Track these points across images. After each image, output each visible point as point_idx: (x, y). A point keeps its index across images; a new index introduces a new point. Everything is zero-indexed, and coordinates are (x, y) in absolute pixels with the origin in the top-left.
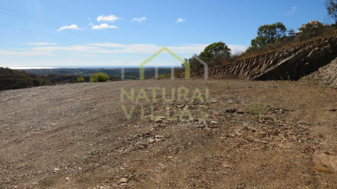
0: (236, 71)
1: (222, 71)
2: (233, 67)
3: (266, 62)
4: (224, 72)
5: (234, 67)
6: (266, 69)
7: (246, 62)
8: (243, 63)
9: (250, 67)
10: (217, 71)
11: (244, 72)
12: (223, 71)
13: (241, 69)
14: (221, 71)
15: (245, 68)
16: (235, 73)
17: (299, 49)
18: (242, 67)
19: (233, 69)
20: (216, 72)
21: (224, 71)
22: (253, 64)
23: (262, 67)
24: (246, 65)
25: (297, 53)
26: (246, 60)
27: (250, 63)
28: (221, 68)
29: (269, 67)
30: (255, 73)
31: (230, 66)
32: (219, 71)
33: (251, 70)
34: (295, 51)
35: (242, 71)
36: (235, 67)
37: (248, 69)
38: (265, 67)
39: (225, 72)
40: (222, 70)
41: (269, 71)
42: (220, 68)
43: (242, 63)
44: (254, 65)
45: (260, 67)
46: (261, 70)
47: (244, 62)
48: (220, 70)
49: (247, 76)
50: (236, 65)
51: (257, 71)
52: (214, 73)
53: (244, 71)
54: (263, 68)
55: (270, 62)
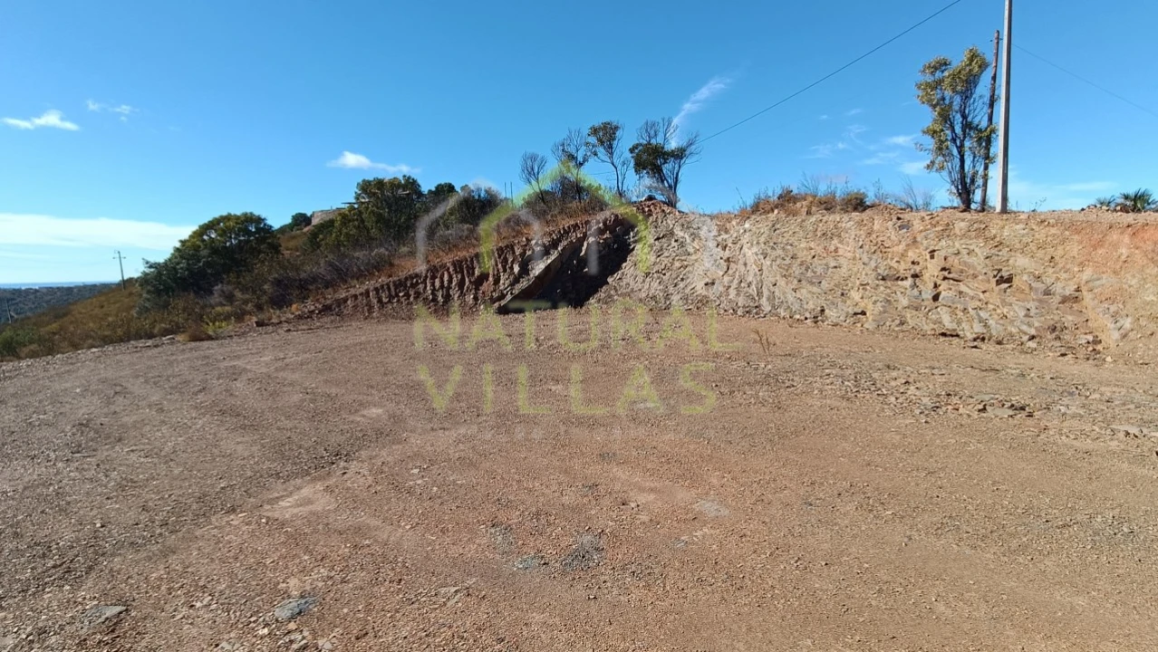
0: (440, 294)
1: (401, 294)
2: (424, 282)
3: (505, 271)
4: (408, 299)
5: (428, 285)
6: (512, 284)
7: (455, 270)
8: (449, 273)
9: (470, 281)
10: (383, 295)
11: (462, 295)
12: (403, 296)
13: (449, 288)
14: (397, 295)
15: (461, 284)
16: (440, 299)
17: (559, 240)
18: (450, 281)
19: (428, 288)
20: (385, 300)
21: (407, 296)
22: (473, 273)
23: (502, 282)
24: (459, 276)
25: (559, 249)
26: (454, 264)
27: (468, 272)
28: (392, 289)
29: (517, 280)
30: (492, 296)
31: (417, 281)
32: (391, 297)
33: (477, 289)
34: (554, 244)
35: (455, 293)
36: (433, 284)
37: (468, 288)
38: (508, 281)
39: (412, 299)
40: (400, 292)
41: (522, 290)
42: (389, 289)
43: (446, 273)
44: (478, 277)
45: (497, 281)
46: (502, 288)
47: (449, 268)
48: (393, 293)
49: (476, 304)
50: (433, 278)
51: (494, 291)
52: (378, 302)
53: (462, 292)
54: (504, 284)
55: (512, 268)
